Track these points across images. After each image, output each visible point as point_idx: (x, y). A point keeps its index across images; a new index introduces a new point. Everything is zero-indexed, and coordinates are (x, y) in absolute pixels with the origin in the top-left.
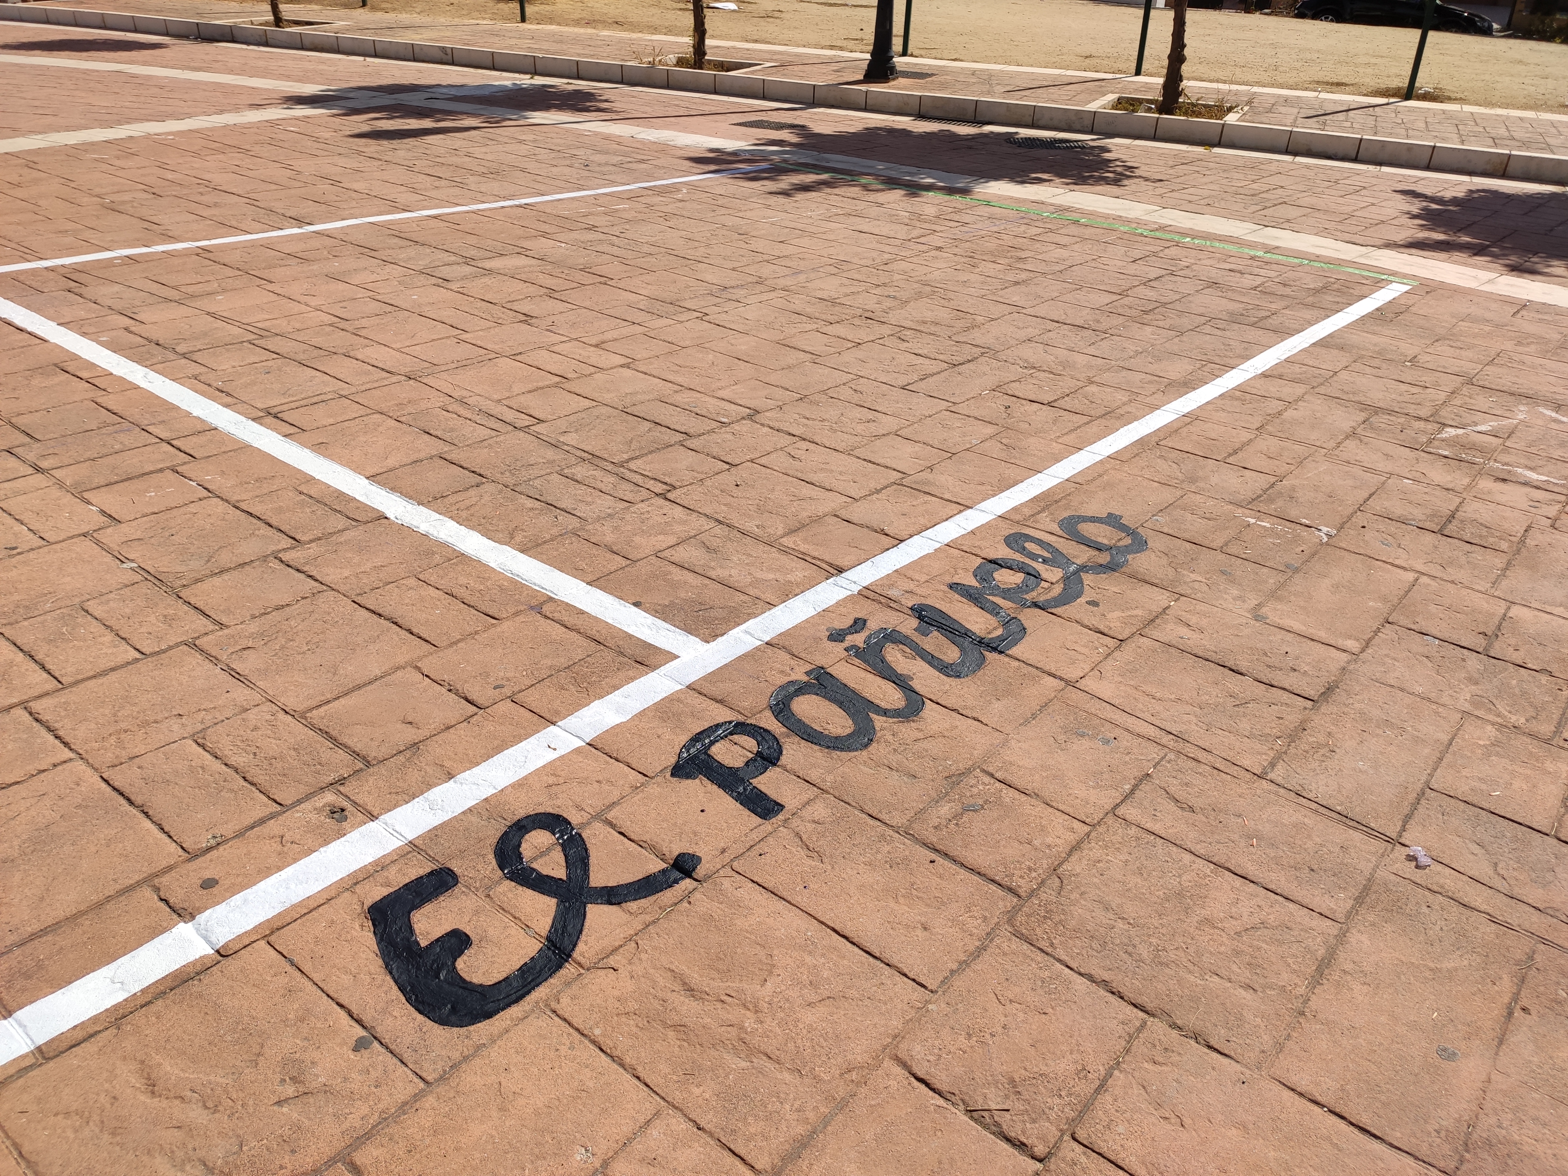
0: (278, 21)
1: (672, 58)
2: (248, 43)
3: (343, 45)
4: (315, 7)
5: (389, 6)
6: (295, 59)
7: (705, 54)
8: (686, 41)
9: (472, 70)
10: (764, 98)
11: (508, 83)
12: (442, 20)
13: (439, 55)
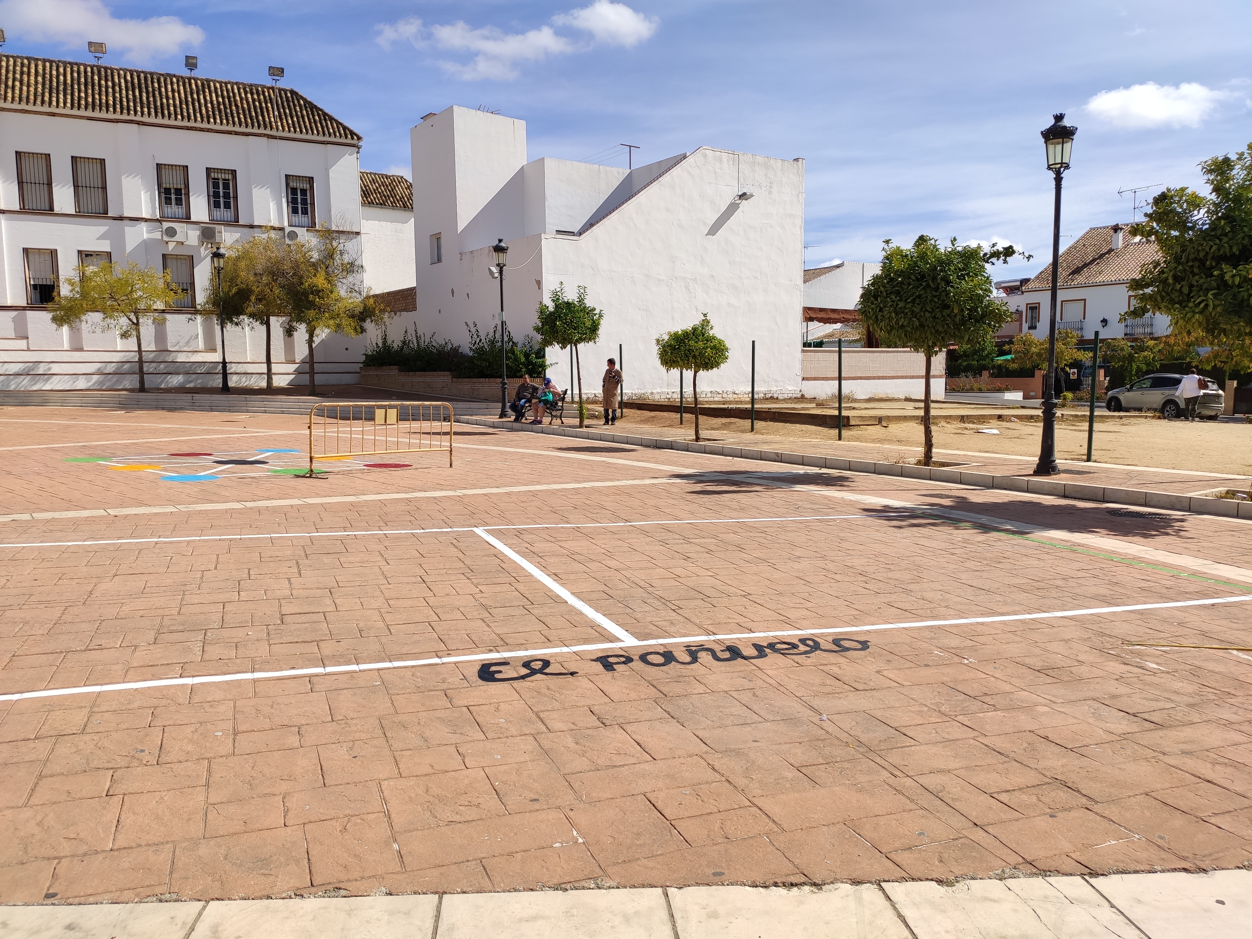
0: (697, 439)
1: (913, 460)
2: (678, 450)
3: (725, 451)
4: (725, 432)
5: (766, 431)
6: (696, 458)
7: (931, 458)
8: (920, 450)
9: (789, 465)
10: (961, 483)
11: (801, 472)
12: (792, 439)
13: (775, 457)
